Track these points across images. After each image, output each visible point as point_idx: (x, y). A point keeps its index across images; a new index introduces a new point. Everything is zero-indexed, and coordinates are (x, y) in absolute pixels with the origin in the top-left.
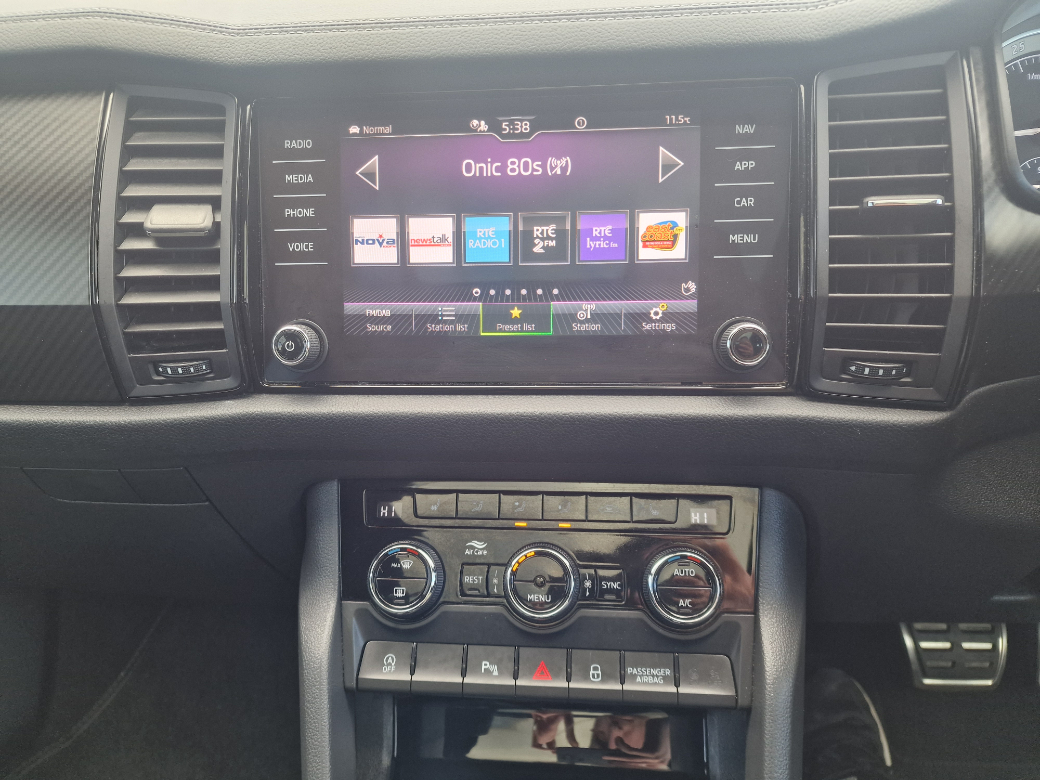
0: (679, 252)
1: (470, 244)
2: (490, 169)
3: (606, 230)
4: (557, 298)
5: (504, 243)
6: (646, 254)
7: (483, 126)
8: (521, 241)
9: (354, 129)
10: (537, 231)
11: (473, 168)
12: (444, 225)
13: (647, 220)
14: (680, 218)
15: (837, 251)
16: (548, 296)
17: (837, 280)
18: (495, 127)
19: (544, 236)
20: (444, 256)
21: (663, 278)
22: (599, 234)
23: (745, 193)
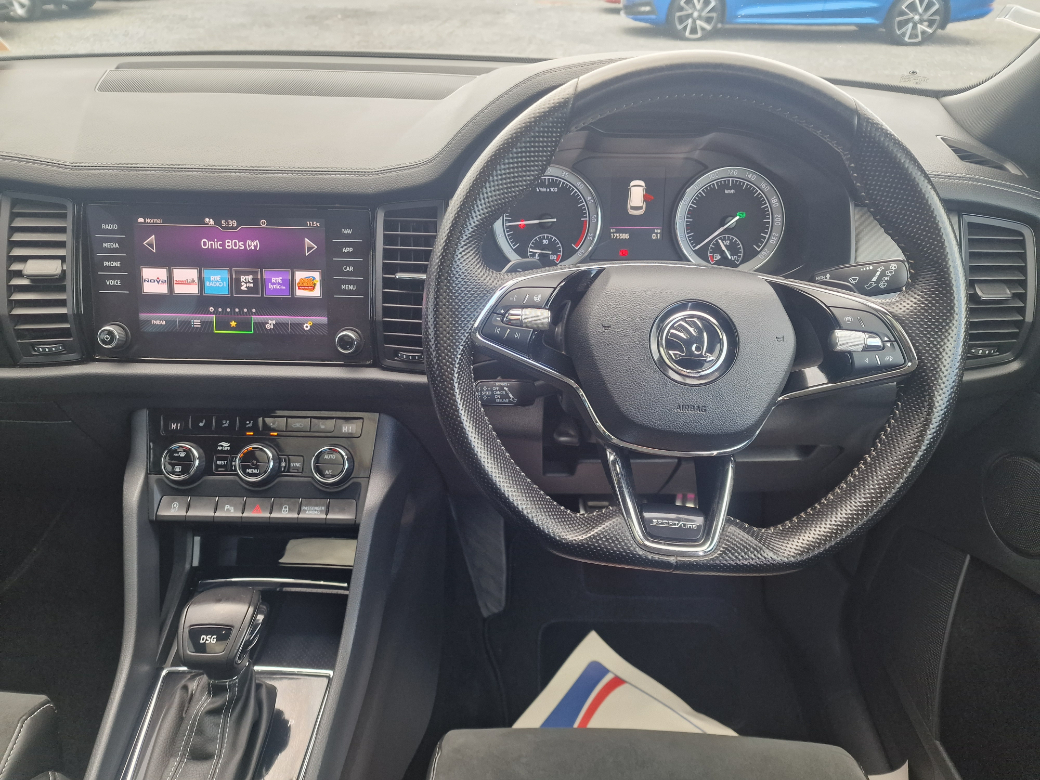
0: (317, 293)
1: (207, 284)
2: (217, 245)
3: (279, 280)
4: (255, 314)
5: (225, 284)
6: (300, 293)
7: (212, 222)
8: (235, 283)
9: (141, 220)
10: (243, 278)
11: (206, 244)
12: (192, 274)
13: (300, 275)
14: (316, 275)
15: (387, 298)
16: (250, 313)
17: (387, 312)
18: (218, 222)
19: (246, 281)
20: (194, 290)
21: (307, 306)
22: (275, 281)
23: (348, 264)
